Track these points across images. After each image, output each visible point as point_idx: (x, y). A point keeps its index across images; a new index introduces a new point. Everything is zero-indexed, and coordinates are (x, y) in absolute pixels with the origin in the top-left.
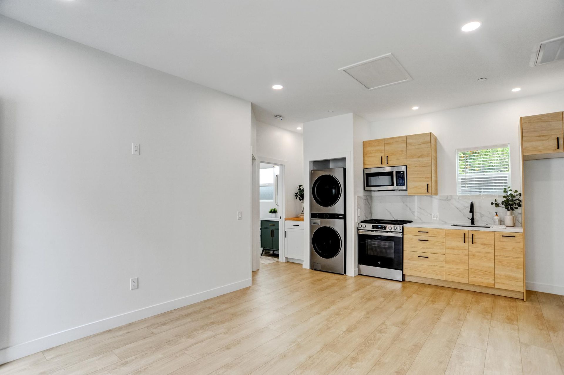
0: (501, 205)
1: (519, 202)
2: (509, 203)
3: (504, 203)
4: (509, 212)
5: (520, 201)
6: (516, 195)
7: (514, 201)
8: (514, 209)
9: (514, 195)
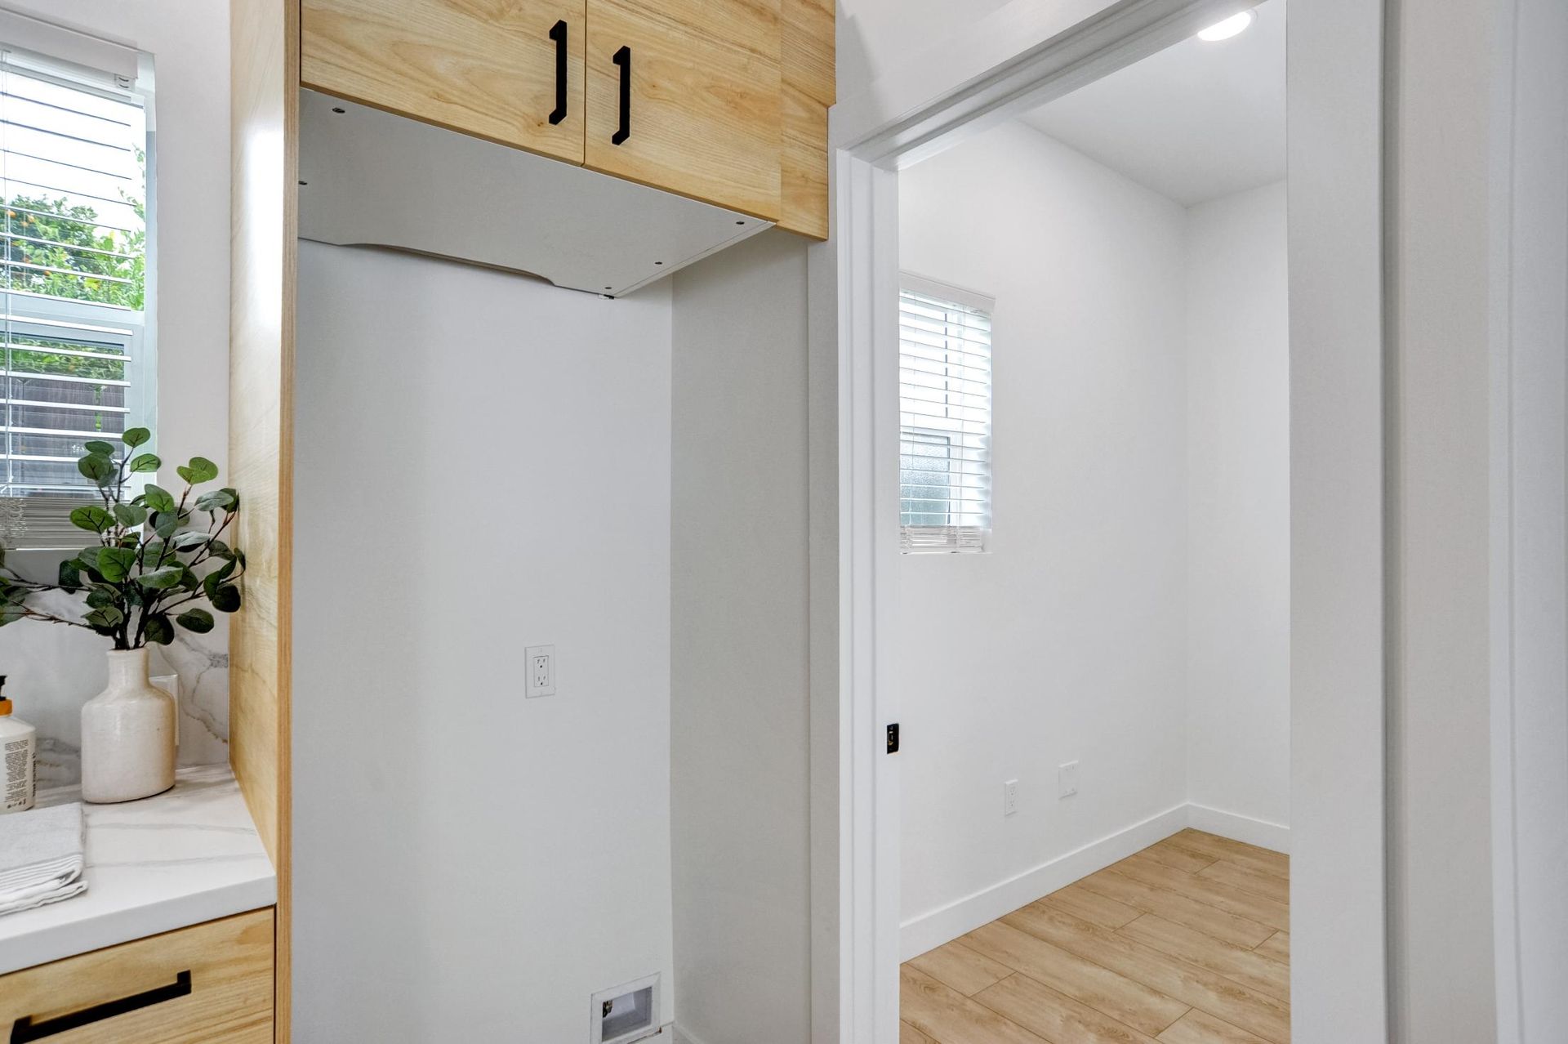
0: (56, 600)
1: (217, 564)
2: (134, 573)
3: (84, 577)
4: (125, 667)
5: (236, 558)
6: (205, 505)
7: (181, 557)
8: (178, 628)
9: (177, 501)
